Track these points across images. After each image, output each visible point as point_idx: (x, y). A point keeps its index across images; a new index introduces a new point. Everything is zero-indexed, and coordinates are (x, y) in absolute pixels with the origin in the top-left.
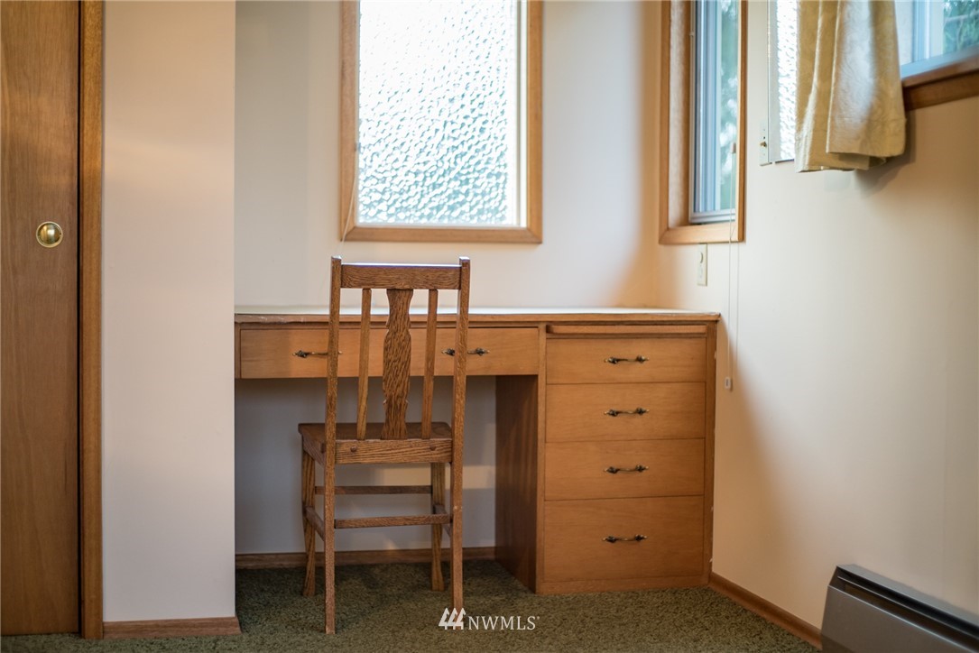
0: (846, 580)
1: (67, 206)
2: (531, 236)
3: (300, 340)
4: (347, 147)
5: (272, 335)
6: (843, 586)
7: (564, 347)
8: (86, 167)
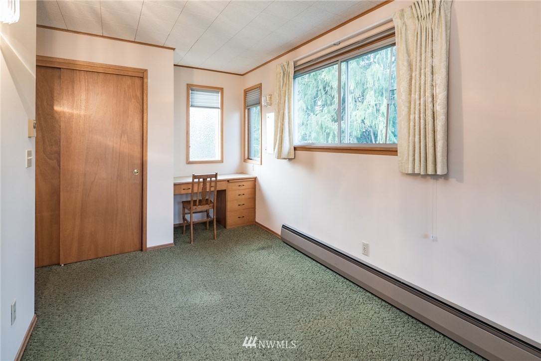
0: (284, 227)
1: (140, 166)
2: (222, 161)
3: (183, 187)
4: (188, 147)
5: (178, 186)
6: (284, 228)
7: (230, 184)
8: (144, 159)
